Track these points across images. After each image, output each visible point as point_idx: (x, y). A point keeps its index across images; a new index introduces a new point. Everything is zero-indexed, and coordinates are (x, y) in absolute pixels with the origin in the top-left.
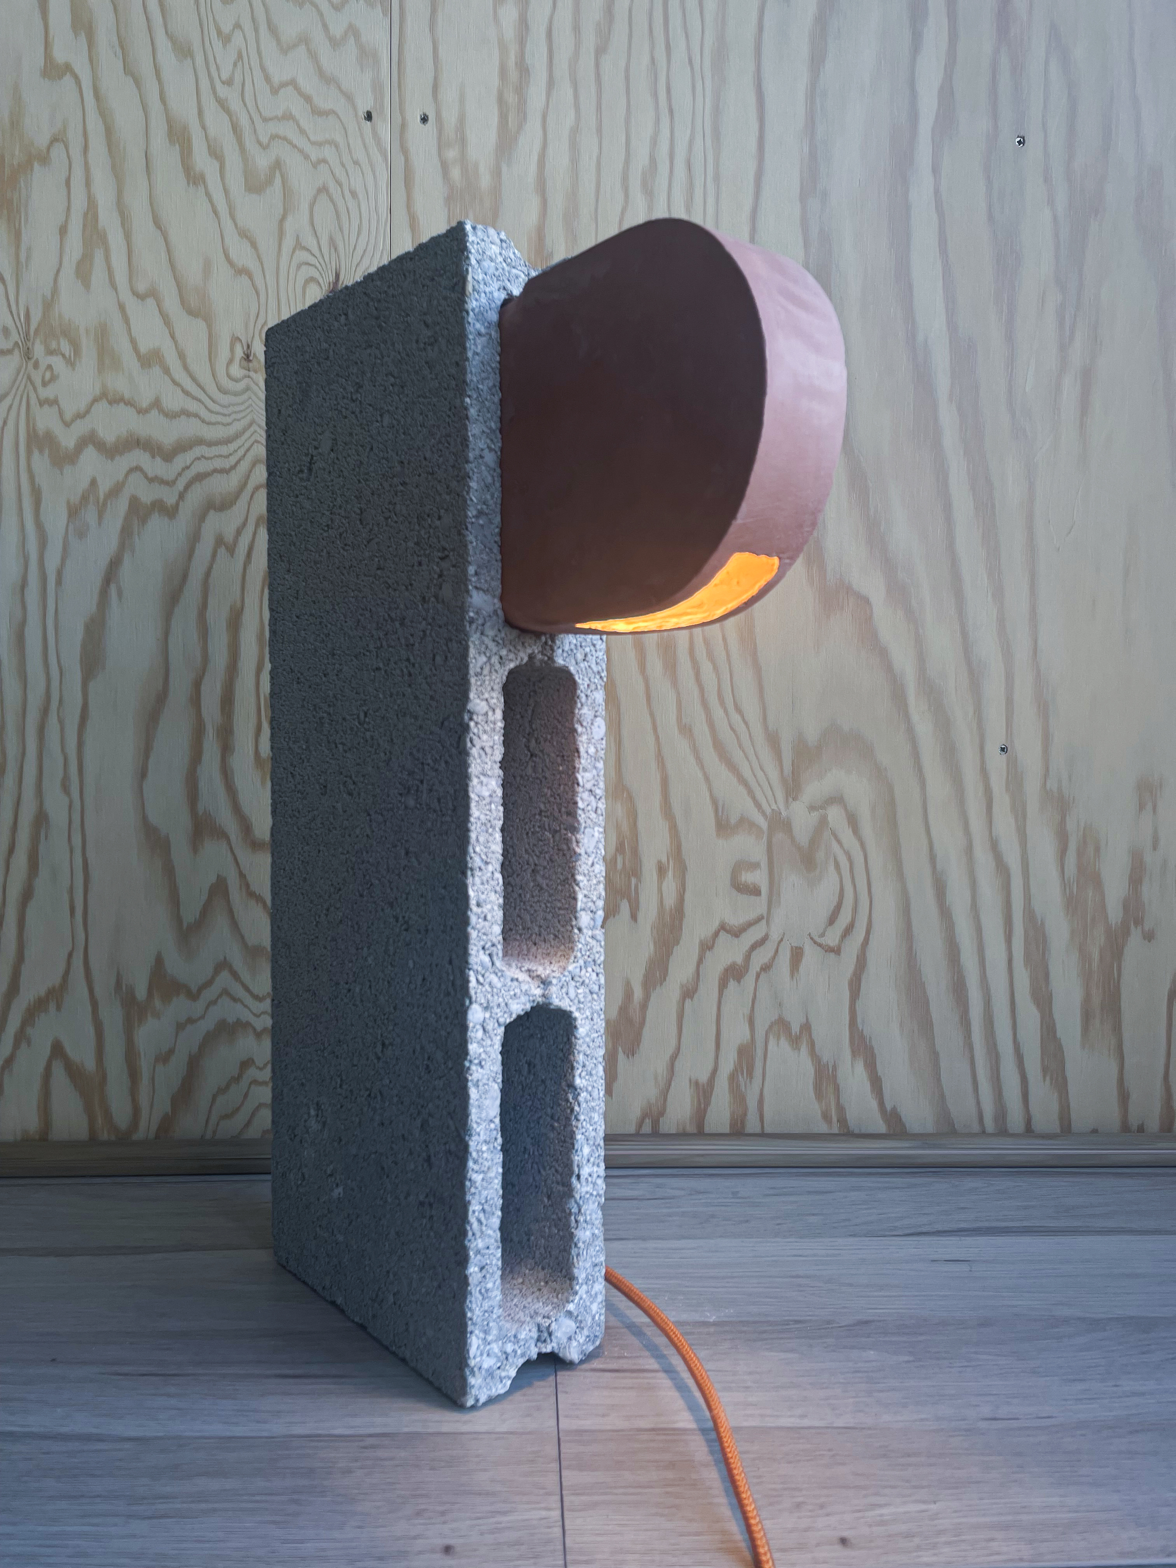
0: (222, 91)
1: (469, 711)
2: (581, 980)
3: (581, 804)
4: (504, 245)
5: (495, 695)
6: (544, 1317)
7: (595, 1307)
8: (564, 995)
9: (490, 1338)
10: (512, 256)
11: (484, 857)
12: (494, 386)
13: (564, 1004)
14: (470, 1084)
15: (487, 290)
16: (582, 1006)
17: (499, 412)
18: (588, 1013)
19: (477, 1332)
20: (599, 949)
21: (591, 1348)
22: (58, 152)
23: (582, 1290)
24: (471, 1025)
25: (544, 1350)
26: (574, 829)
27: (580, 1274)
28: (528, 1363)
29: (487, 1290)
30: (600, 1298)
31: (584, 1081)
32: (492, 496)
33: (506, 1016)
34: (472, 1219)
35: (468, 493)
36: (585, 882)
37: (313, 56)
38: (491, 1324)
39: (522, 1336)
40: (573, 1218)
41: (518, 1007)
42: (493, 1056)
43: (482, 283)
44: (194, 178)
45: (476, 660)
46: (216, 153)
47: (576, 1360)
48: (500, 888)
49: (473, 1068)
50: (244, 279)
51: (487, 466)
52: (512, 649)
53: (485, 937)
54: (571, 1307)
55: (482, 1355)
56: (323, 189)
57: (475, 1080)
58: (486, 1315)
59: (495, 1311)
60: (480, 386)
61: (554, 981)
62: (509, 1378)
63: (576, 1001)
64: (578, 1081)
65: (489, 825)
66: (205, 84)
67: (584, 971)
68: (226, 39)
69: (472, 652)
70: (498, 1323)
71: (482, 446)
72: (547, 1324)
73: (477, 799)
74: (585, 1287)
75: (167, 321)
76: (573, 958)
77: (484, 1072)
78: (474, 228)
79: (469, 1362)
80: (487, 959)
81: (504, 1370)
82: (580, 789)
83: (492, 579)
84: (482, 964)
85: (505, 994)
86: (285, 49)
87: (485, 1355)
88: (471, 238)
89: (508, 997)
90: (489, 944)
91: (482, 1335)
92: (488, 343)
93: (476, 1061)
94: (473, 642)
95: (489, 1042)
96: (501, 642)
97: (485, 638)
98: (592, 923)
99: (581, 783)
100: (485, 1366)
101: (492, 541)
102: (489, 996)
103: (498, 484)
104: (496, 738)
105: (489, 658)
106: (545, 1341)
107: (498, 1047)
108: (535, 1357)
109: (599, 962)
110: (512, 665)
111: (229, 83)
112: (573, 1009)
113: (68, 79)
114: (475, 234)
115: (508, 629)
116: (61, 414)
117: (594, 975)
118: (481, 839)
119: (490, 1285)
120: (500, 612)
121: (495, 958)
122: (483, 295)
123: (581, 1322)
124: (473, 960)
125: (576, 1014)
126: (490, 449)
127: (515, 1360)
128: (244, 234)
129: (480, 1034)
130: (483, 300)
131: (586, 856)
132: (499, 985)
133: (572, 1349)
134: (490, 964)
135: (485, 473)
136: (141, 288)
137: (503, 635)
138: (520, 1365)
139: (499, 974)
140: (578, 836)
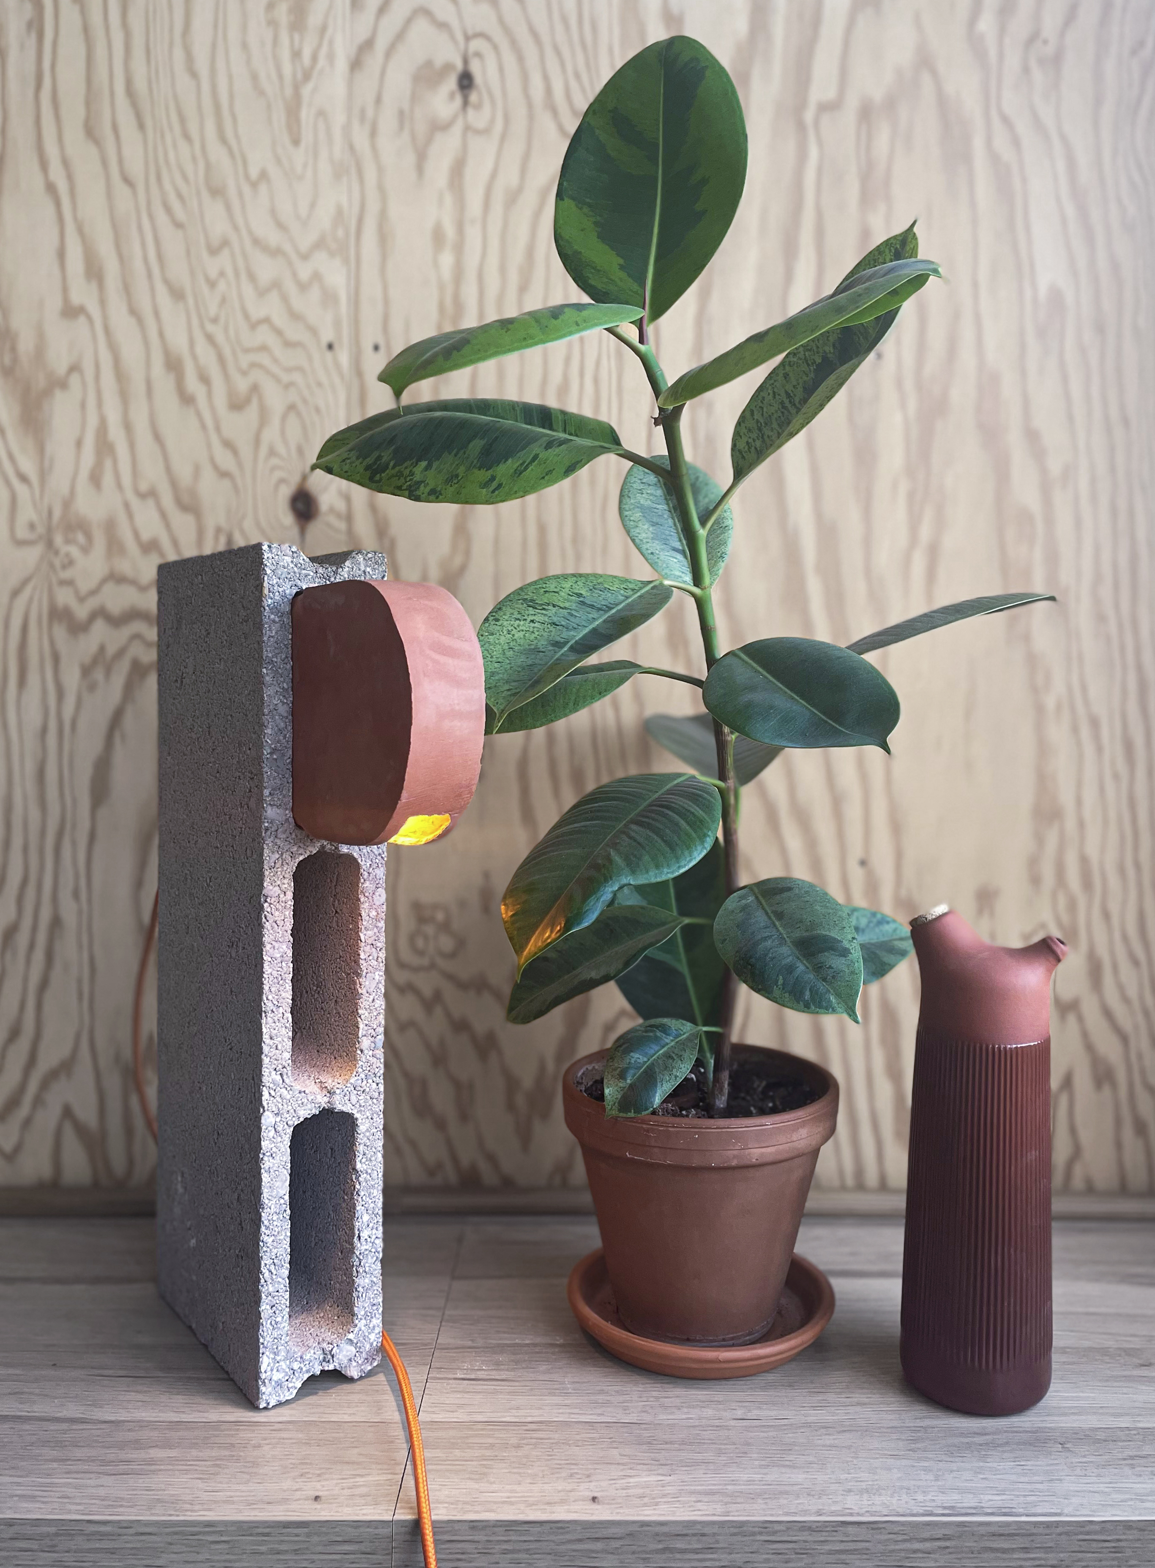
0: (210, 328)
1: (264, 895)
2: (362, 1090)
3: (362, 956)
4: (295, 555)
5: (286, 881)
6: (328, 1343)
7: (372, 1337)
8: (347, 1101)
9: (278, 1358)
10: (302, 562)
11: (276, 1003)
12: (287, 657)
13: (347, 1109)
14: (262, 1171)
15: (281, 590)
16: (363, 1109)
17: (291, 675)
18: (368, 1114)
19: (267, 1353)
20: (378, 1064)
21: (369, 1368)
22: (74, 380)
23: (361, 1324)
24: (264, 1128)
25: (326, 1369)
26: (359, 975)
27: (359, 1311)
28: (312, 1378)
29: (276, 1323)
30: (377, 1330)
31: (364, 1165)
32: (285, 737)
33: (294, 1119)
34: (264, 1270)
35: (264, 737)
36: (367, 1014)
37: (285, 299)
38: (279, 1348)
39: (307, 1357)
40: (354, 1269)
41: (305, 1113)
42: (283, 1149)
43: (276, 586)
44: (187, 399)
45: (269, 856)
46: (205, 379)
47: (356, 1377)
48: (289, 1024)
49: (266, 1158)
50: (226, 483)
51: (280, 715)
52: (302, 845)
53: (276, 1062)
54: (351, 1336)
55: (272, 1370)
56: (292, 407)
57: (267, 1168)
58: (276, 1340)
59: (283, 1338)
60: (275, 659)
61: (338, 1091)
62: (296, 1388)
63: (357, 1106)
64: (359, 1166)
65: (280, 979)
66: (195, 322)
67: (365, 1082)
68: (212, 284)
69: (266, 852)
70: (286, 1347)
71: (276, 703)
72: (330, 1349)
73: (270, 959)
74: (363, 1321)
75: (163, 515)
76: (355, 1073)
77: (275, 1162)
78: (269, 547)
79: (261, 1375)
80: (279, 1077)
81: (291, 1382)
82: (363, 944)
83: (284, 797)
84: (274, 1082)
85: (294, 1103)
86: (262, 293)
87: (275, 1370)
88: (266, 556)
89: (297, 1105)
90: (280, 1067)
91: (272, 1356)
92: (281, 628)
93: (268, 1154)
94: (267, 844)
95: (279, 1139)
96: (292, 841)
97: (278, 841)
98: (373, 1045)
99: (363, 940)
100: (275, 1378)
101: (284, 769)
102: (280, 1105)
103: (290, 728)
104: (287, 913)
105: (282, 854)
106: (329, 1361)
107: (287, 1143)
108: (319, 1373)
109: (378, 1075)
110: (301, 858)
111: (215, 321)
112: (354, 1112)
113: (82, 319)
114: (271, 551)
115: (298, 832)
116: (77, 592)
117: (374, 1085)
118: (273, 989)
119: (279, 1319)
120: (291, 820)
121: (285, 1077)
122: (277, 594)
123: (360, 1348)
124: (265, 1079)
125: (357, 1115)
126: (284, 703)
127: (301, 1375)
128: (228, 444)
129: (272, 1133)
130: (277, 598)
131: (367, 995)
132: (288, 1097)
133: (352, 1368)
134: (281, 1081)
135: (278, 721)
136: (144, 487)
137: (293, 836)
138: (305, 1379)
139: (289, 1089)
140: (361, 980)
